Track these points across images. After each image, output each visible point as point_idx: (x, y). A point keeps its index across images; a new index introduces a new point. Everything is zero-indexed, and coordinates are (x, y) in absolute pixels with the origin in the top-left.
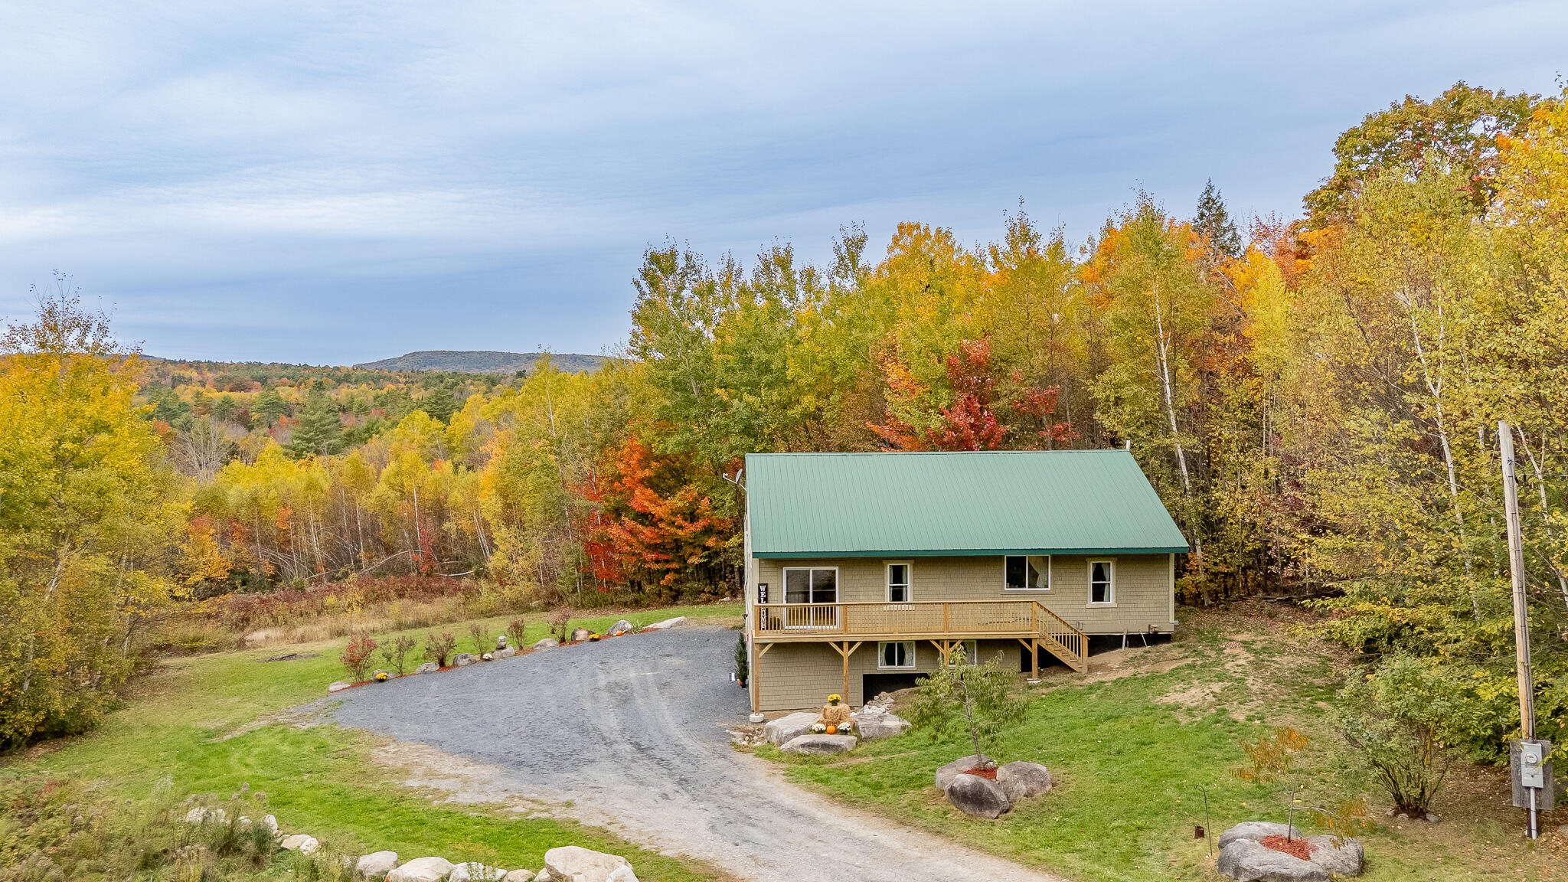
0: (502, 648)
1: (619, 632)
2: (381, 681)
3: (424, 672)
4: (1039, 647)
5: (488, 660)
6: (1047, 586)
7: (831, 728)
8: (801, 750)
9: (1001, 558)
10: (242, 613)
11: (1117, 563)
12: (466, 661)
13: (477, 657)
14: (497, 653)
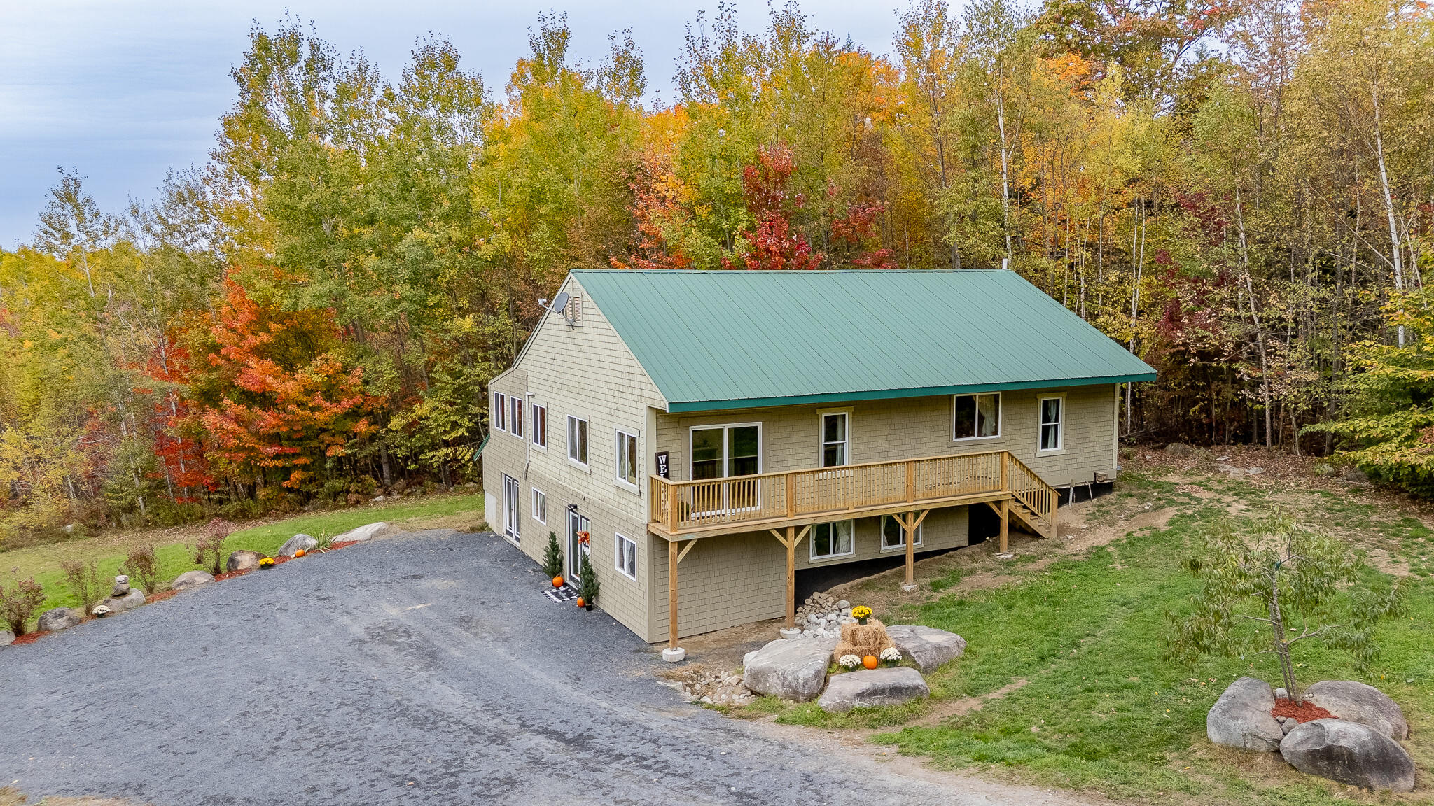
0: (124, 594)
1: (299, 552)
5: (100, 616)
6: (996, 434)
7: (870, 660)
9: (951, 397)
11: (1067, 398)
12: (62, 622)
13: (79, 612)
14: (116, 603)
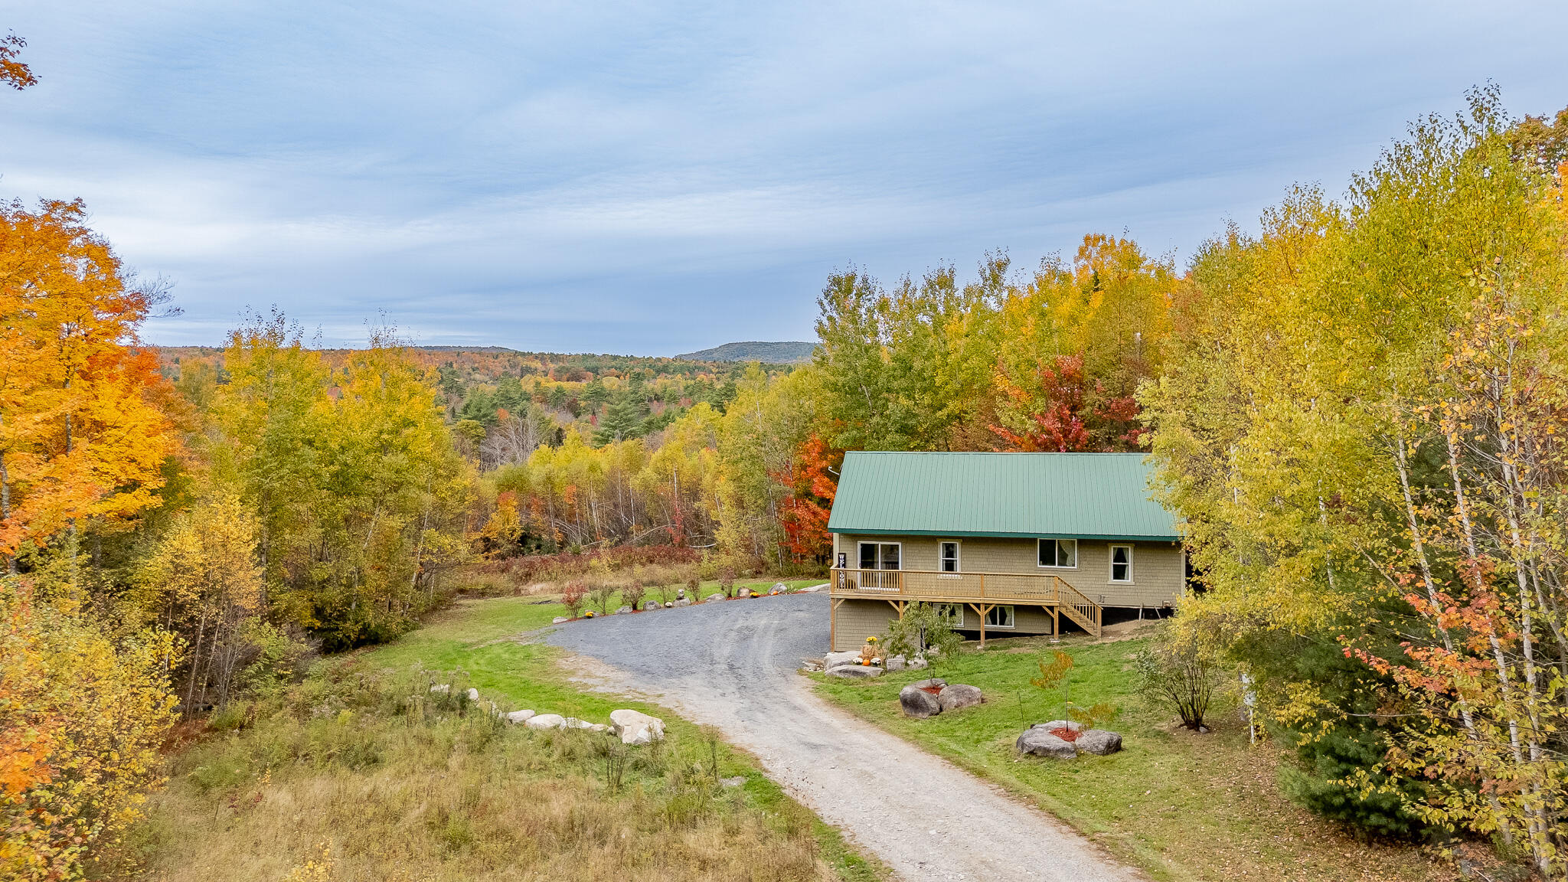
0: (681, 599)
1: (776, 593)
2: (589, 617)
3: (621, 613)
4: (1060, 614)
5: (670, 607)
6: (1074, 565)
7: (866, 661)
8: (838, 675)
9: (1035, 540)
10: (527, 570)
11: (1135, 549)
12: (652, 607)
13: (662, 605)
14: (677, 602)
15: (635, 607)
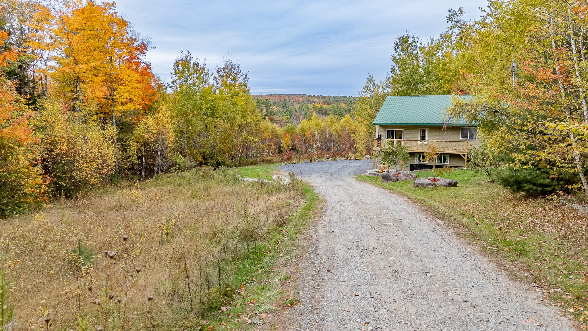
0: (328, 158)
1: (365, 158)
2: (294, 163)
3: (306, 162)
4: (467, 157)
5: (324, 161)
6: (476, 138)
7: (381, 171)
8: (368, 175)
9: (459, 127)
12: (317, 161)
15: (311, 161)
